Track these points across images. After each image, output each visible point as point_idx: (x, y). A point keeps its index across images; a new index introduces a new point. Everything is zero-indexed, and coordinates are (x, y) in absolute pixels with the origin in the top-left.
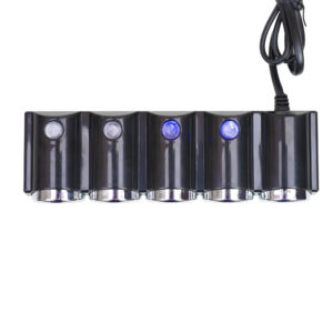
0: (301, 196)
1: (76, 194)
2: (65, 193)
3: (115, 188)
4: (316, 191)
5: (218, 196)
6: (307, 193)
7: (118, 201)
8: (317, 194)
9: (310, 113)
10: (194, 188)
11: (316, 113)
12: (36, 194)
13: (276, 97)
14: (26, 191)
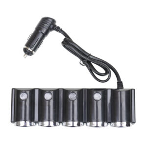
0: (128, 125)
1: (33, 123)
2: (28, 123)
3: (49, 121)
4: (134, 123)
5: (92, 124)
6: (131, 124)
7: (50, 126)
8: (135, 124)
9: (131, 89)
10: (82, 121)
11: (134, 89)
12: (16, 123)
13: (118, 83)
14: (12, 122)
